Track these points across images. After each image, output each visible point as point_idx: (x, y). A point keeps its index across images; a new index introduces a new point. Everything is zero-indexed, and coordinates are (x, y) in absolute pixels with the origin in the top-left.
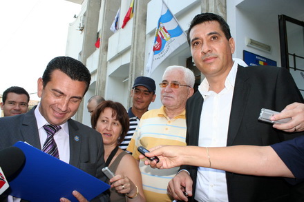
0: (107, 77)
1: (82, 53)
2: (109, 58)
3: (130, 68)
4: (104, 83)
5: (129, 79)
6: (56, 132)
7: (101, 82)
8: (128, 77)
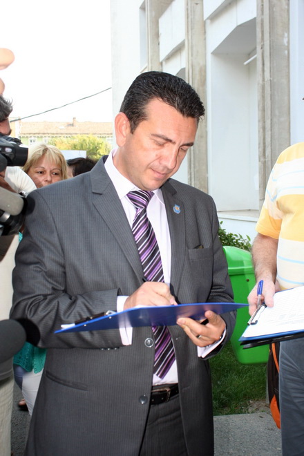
0: (209, 57)
1: (148, 8)
2: (207, 13)
3: (258, 30)
4: (203, 71)
5: (258, 56)
6: (148, 201)
7: (197, 69)
8: (254, 51)
